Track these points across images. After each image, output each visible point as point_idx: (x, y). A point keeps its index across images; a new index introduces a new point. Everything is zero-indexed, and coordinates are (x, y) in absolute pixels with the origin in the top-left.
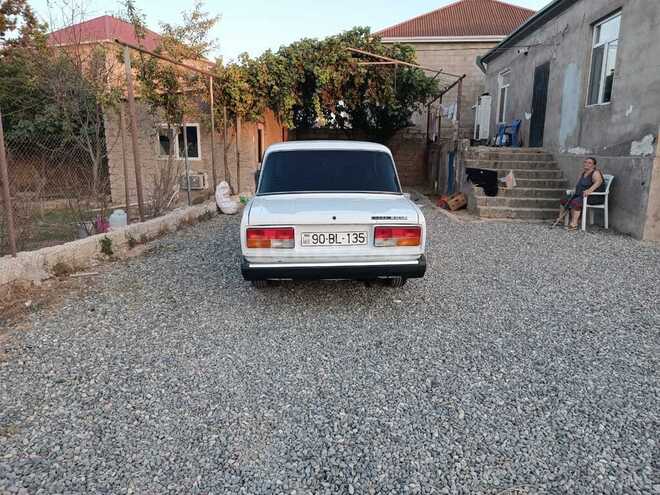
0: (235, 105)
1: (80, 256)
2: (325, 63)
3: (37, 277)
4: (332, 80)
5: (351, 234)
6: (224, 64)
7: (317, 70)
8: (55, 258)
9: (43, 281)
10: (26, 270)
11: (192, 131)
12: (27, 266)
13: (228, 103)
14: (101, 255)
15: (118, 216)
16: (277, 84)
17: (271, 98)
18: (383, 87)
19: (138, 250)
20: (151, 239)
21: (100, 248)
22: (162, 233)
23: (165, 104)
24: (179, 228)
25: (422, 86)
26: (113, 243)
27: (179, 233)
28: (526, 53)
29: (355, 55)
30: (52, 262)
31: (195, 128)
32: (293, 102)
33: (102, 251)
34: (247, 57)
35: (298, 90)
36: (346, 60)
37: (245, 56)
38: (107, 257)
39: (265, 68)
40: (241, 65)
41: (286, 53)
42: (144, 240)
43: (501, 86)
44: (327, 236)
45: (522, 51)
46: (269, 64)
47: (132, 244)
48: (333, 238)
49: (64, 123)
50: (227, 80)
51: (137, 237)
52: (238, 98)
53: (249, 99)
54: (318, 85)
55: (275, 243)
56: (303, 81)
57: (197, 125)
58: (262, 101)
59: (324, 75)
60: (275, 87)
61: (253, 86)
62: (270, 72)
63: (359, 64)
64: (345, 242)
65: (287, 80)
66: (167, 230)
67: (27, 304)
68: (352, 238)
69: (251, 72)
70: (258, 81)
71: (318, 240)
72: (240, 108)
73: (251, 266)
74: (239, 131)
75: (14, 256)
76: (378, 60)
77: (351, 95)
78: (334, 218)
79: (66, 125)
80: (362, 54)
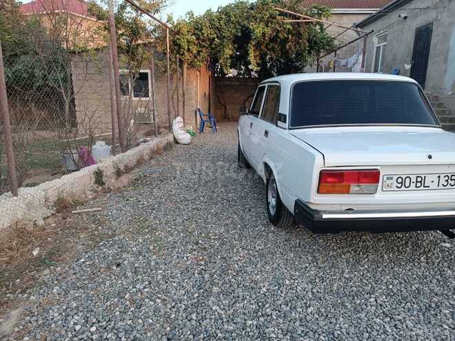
0: (184, 54)
1: (77, 189)
2: (258, 20)
3: (39, 216)
4: (264, 34)
5: (442, 176)
6: (175, 20)
7: (252, 26)
8: (56, 193)
9: (45, 219)
10: (29, 210)
11: (144, 77)
12: (29, 206)
13: (178, 52)
14: (95, 187)
15: (100, 147)
16: (217, 37)
17: (213, 49)
18: (301, 41)
19: (125, 179)
20: (132, 169)
21: (94, 180)
22: (140, 162)
23: (128, 52)
24: (151, 158)
25: (323, 43)
26: (104, 174)
27: (153, 162)
28: (405, 18)
29: (281, 14)
30: (53, 199)
31: (147, 74)
32: (231, 52)
33: (96, 182)
34: (193, 15)
35: (234, 42)
36: (274, 18)
37: (191, 14)
38: (100, 188)
39: (208, 24)
40: (188, 21)
41: (225, 12)
42: (128, 169)
43: (376, 45)
44: (414, 179)
45: (403, 15)
46: (211, 20)
47: (119, 173)
48: (421, 182)
49: (36, 70)
50: (178, 33)
51: (122, 167)
52: (186, 48)
53: (194, 49)
54: (253, 37)
55: (354, 188)
56: (240, 34)
57: (148, 71)
58: (204, 51)
59: (258, 30)
60: (216, 39)
61: (197, 39)
62: (212, 26)
63: (285, 21)
64: (434, 185)
65: (226, 34)
66: (143, 159)
67: (35, 253)
68: (443, 181)
69: (197, 27)
70: (203, 34)
71: (402, 183)
72: (187, 56)
73: (325, 216)
74: (185, 76)
75: (16, 195)
76: (299, 18)
77: (273, 48)
78: (430, 157)
79: (38, 72)
80: (286, 13)
